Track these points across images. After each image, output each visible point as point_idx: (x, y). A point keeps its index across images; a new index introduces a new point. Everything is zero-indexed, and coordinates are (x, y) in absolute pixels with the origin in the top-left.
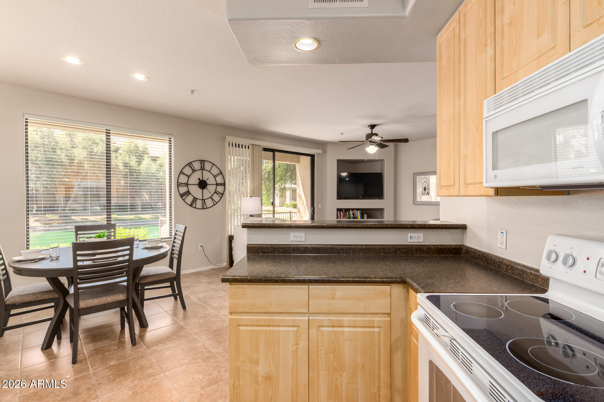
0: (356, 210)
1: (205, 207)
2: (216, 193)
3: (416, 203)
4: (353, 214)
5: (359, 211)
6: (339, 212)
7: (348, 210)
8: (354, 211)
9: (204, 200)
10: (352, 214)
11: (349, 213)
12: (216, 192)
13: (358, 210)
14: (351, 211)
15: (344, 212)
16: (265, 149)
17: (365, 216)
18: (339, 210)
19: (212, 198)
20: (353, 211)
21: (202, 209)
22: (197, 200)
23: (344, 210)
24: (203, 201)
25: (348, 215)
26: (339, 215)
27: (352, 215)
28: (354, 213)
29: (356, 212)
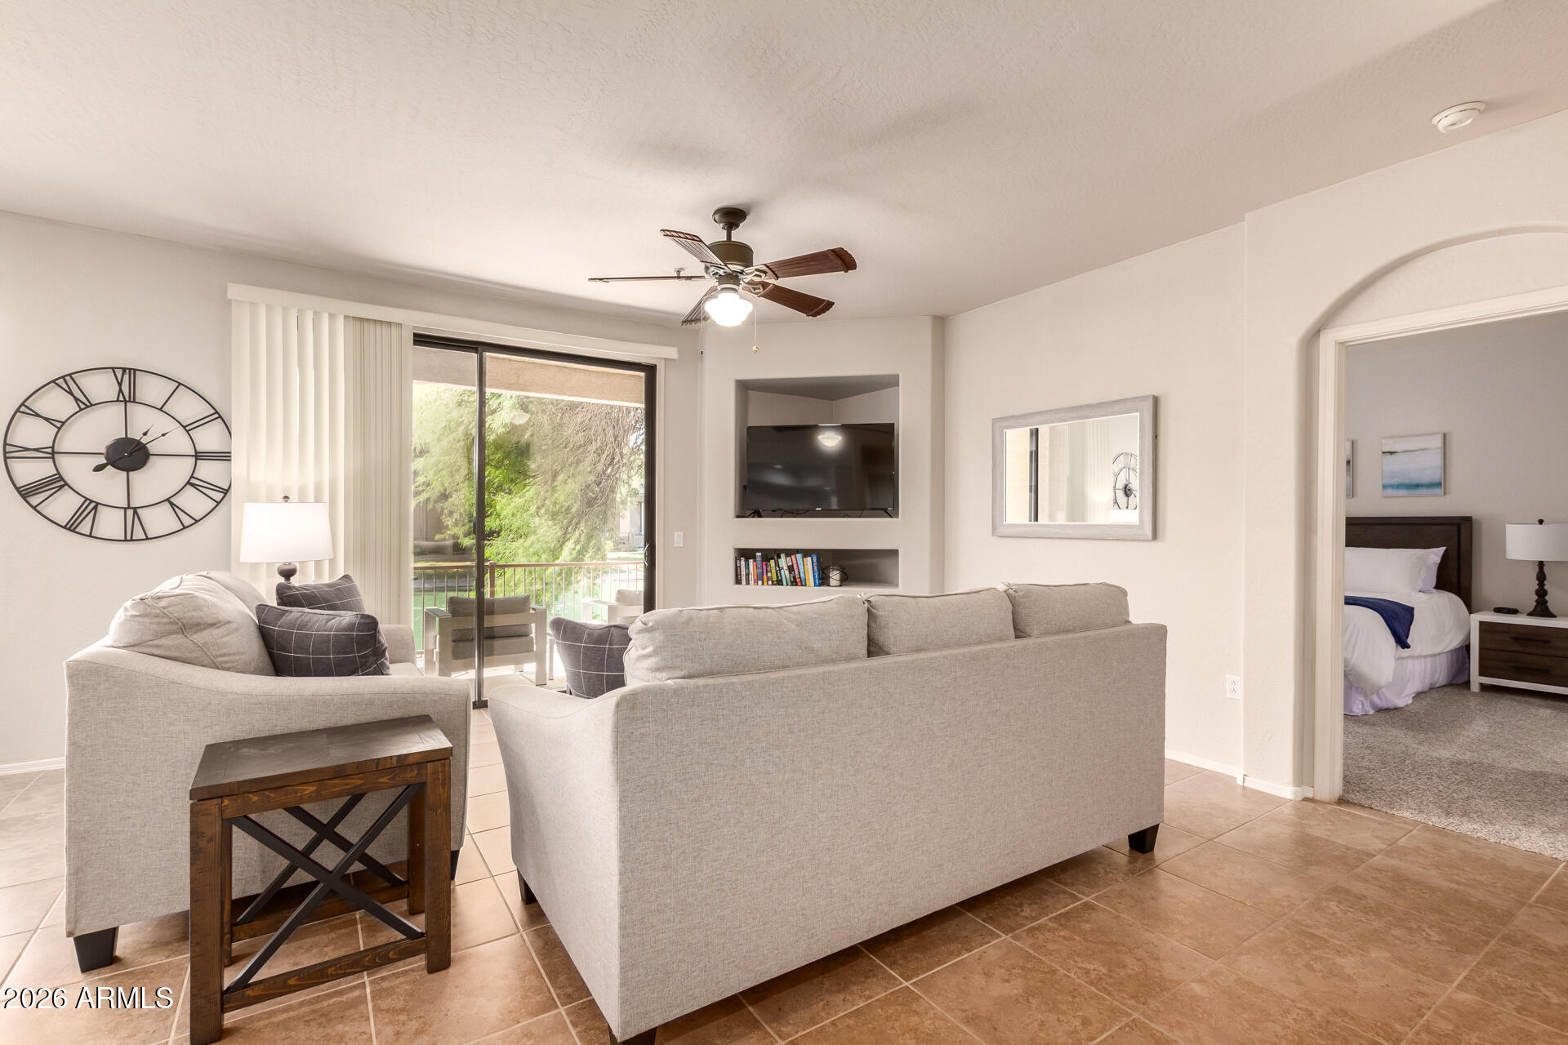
0: (799, 556)
1: (139, 534)
2: (193, 485)
3: (1001, 530)
4: (791, 569)
5: (809, 559)
6: (743, 562)
7: (770, 555)
8: (793, 557)
9: (135, 509)
10: (785, 568)
11: (777, 564)
12: (193, 481)
13: (806, 553)
14: (783, 556)
15: (759, 559)
16: (421, 340)
17: (835, 576)
18: (745, 554)
19: (172, 504)
20: (789, 559)
21: (126, 540)
22: (99, 506)
23: (759, 554)
24: (130, 513)
25: (774, 571)
26: (743, 573)
27: (787, 573)
28: (792, 566)
29: (800, 562)
